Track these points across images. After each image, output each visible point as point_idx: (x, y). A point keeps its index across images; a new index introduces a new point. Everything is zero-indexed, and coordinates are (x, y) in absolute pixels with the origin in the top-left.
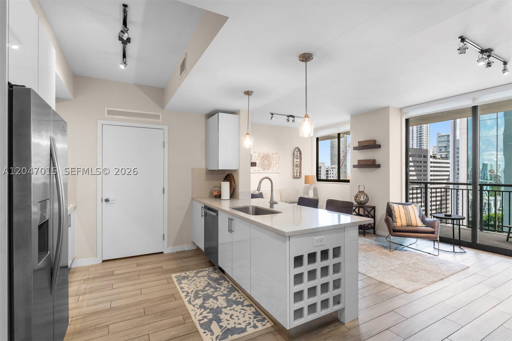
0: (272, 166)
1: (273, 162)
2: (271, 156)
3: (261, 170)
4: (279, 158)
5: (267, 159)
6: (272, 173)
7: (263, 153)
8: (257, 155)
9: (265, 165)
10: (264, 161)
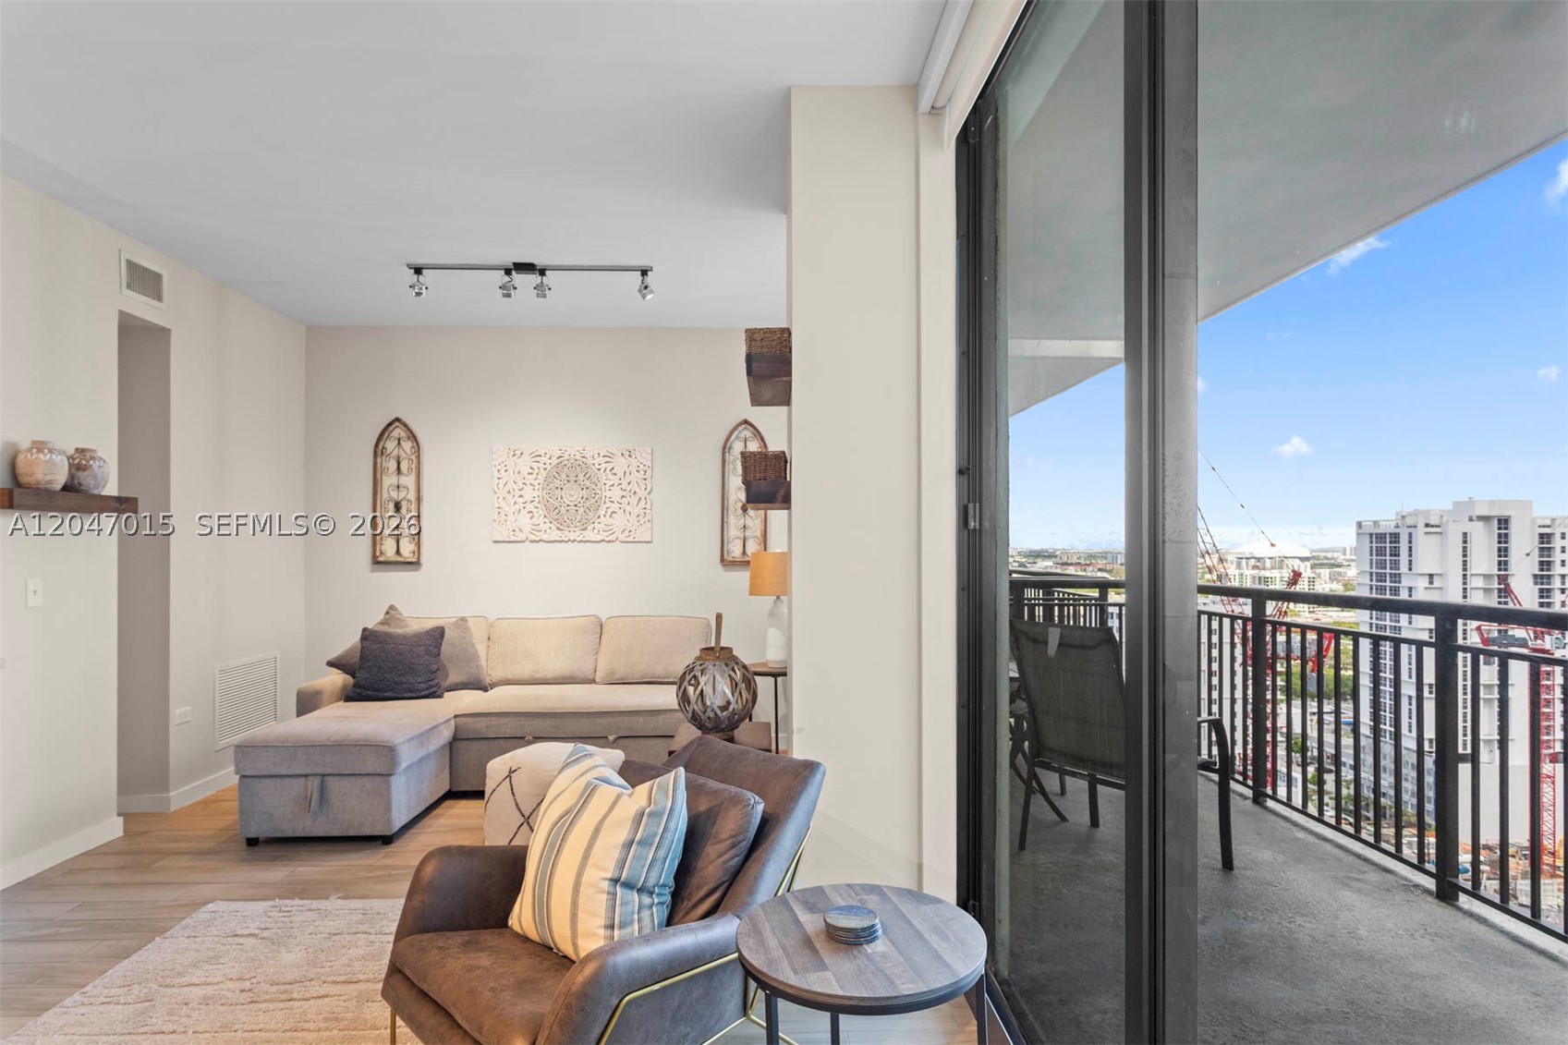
0: (602, 512)
1: (608, 494)
2: (599, 467)
3: (548, 531)
4: (643, 472)
5: (576, 481)
6: (603, 540)
7: (559, 453)
8: (525, 464)
9: (568, 506)
10: (562, 489)
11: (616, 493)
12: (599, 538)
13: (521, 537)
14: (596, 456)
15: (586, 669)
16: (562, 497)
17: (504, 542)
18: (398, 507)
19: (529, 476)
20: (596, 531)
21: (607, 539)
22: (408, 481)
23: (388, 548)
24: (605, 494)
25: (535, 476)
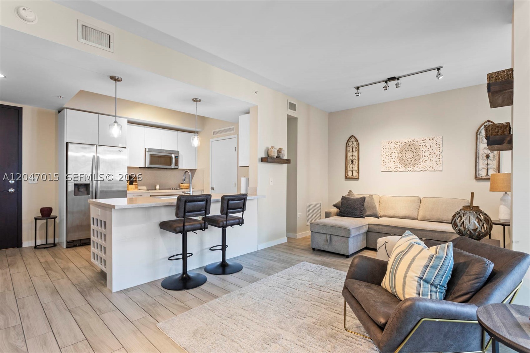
0: (421, 161)
1: (424, 154)
2: (420, 145)
3: (401, 168)
4: (438, 145)
5: (411, 150)
6: (422, 171)
7: (405, 141)
8: (392, 146)
9: (408, 159)
10: (406, 153)
11: (427, 154)
12: (420, 170)
13: (391, 170)
14: (419, 141)
15: (415, 215)
16: (406, 156)
17: (385, 172)
18: (352, 162)
19: (394, 150)
20: (419, 167)
21: (423, 170)
22: (355, 154)
23: (350, 174)
24: (422, 154)
25: (396, 149)
